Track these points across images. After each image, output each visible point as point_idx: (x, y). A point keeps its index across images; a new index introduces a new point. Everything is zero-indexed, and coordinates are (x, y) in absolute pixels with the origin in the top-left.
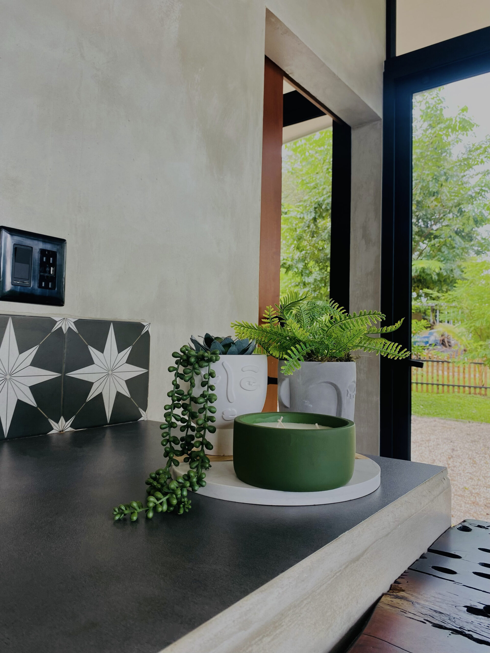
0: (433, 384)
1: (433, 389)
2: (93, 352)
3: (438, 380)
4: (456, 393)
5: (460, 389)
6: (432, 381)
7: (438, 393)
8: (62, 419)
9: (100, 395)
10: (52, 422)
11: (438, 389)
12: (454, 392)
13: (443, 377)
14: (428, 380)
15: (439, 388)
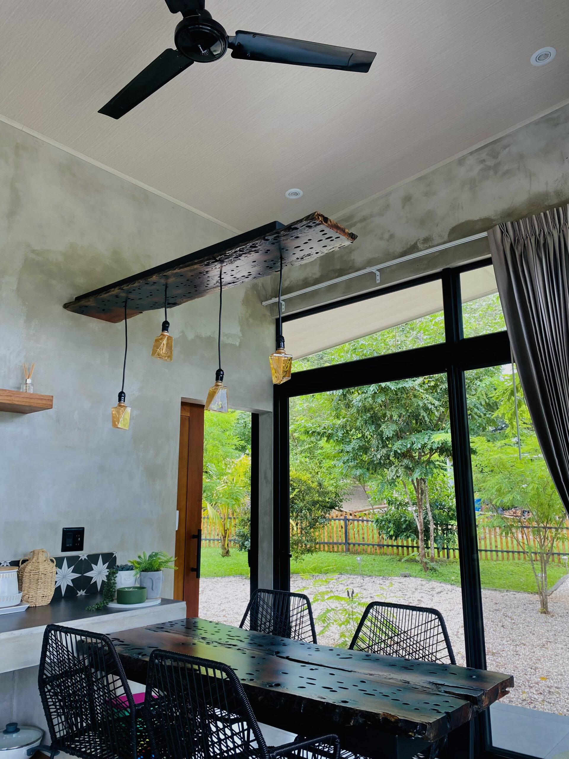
0: (491, 551)
1: (492, 556)
2: (93, 566)
3: (496, 547)
4: (516, 561)
5: (520, 555)
6: (490, 548)
7: (497, 560)
8: (82, 591)
9: (96, 582)
10: (78, 592)
11: (497, 556)
12: (514, 559)
13: (502, 543)
14: (486, 547)
15: (499, 555)
